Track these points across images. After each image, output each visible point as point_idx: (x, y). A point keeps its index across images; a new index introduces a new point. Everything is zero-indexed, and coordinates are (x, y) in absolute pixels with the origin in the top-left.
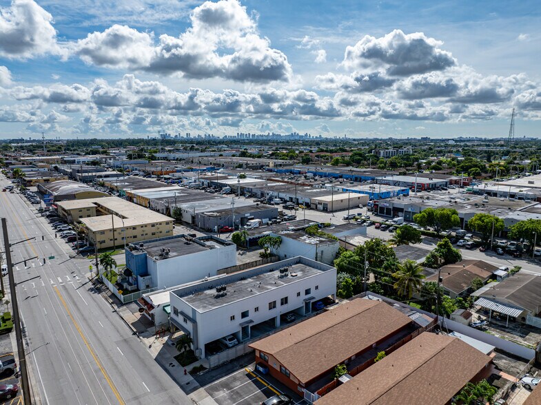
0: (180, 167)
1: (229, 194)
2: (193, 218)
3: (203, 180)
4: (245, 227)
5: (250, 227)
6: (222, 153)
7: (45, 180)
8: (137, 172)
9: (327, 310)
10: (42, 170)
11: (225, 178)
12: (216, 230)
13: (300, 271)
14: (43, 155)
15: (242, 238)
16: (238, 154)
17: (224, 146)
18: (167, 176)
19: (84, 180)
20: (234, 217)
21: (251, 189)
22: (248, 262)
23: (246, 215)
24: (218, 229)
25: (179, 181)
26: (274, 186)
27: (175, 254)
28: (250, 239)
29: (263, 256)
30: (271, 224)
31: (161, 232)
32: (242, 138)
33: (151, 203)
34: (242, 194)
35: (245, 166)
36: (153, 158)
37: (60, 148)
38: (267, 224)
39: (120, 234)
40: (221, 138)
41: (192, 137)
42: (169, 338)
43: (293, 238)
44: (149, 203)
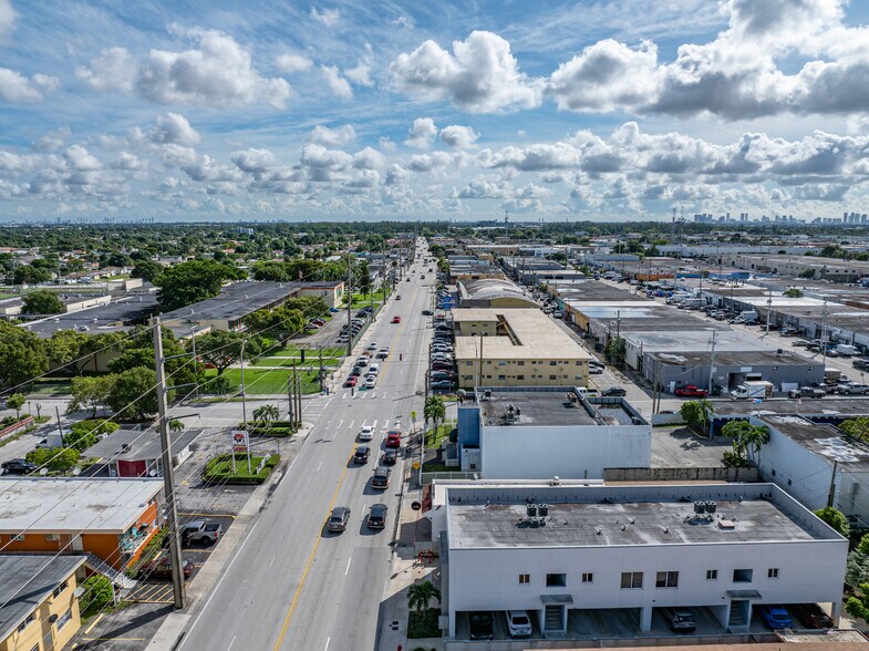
0: (690, 269)
1: (752, 324)
2: (640, 359)
3: (711, 295)
4: (734, 392)
5: (742, 395)
6: (783, 248)
7: (473, 277)
8: (612, 273)
9: (780, 641)
10: (482, 263)
11: (758, 294)
12: (672, 390)
13: (752, 519)
14: (503, 243)
15: (701, 416)
16: (820, 250)
17: (804, 236)
18: (654, 284)
19: (526, 282)
20: (714, 370)
21: (798, 319)
22: (690, 466)
23: (743, 370)
24: (676, 388)
25: (667, 293)
26: (854, 318)
27: (529, 420)
28: (716, 420)
29: (729, 461)
30: (798, 396)
31: (566, 377)
32: (854, 223)
33: (591, 326)
34: (776, 328)
35: (818, 274)
36: (653, 253)
37: (529, 234)
38: (790, 394)
39: (496, 368)
40: (808, 221)
41: (750, 219)
42: (433, 571)
43: (796, 438)
44: (588, 324)
